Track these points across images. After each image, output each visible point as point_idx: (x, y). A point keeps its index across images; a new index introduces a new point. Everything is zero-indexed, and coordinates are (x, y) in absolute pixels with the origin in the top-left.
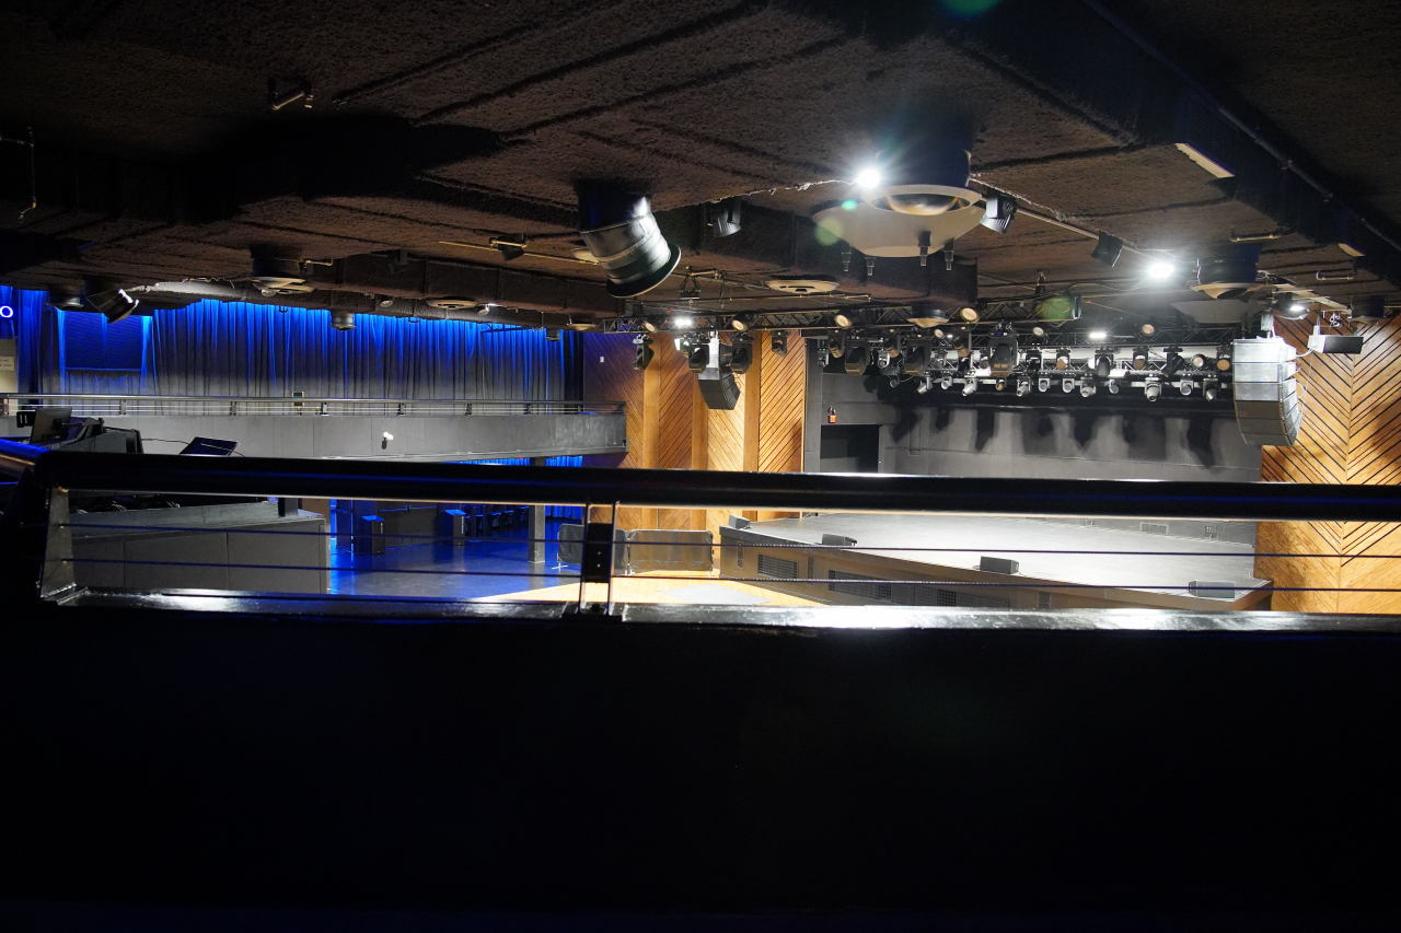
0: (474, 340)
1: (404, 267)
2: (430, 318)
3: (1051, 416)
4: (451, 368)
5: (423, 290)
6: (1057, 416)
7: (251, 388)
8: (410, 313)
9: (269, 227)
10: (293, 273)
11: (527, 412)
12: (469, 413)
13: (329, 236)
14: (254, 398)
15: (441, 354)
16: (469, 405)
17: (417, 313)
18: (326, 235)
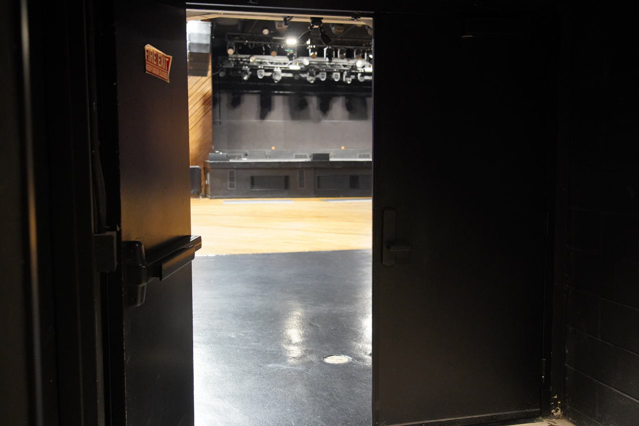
3: (306, 97)
6: (309, 97)
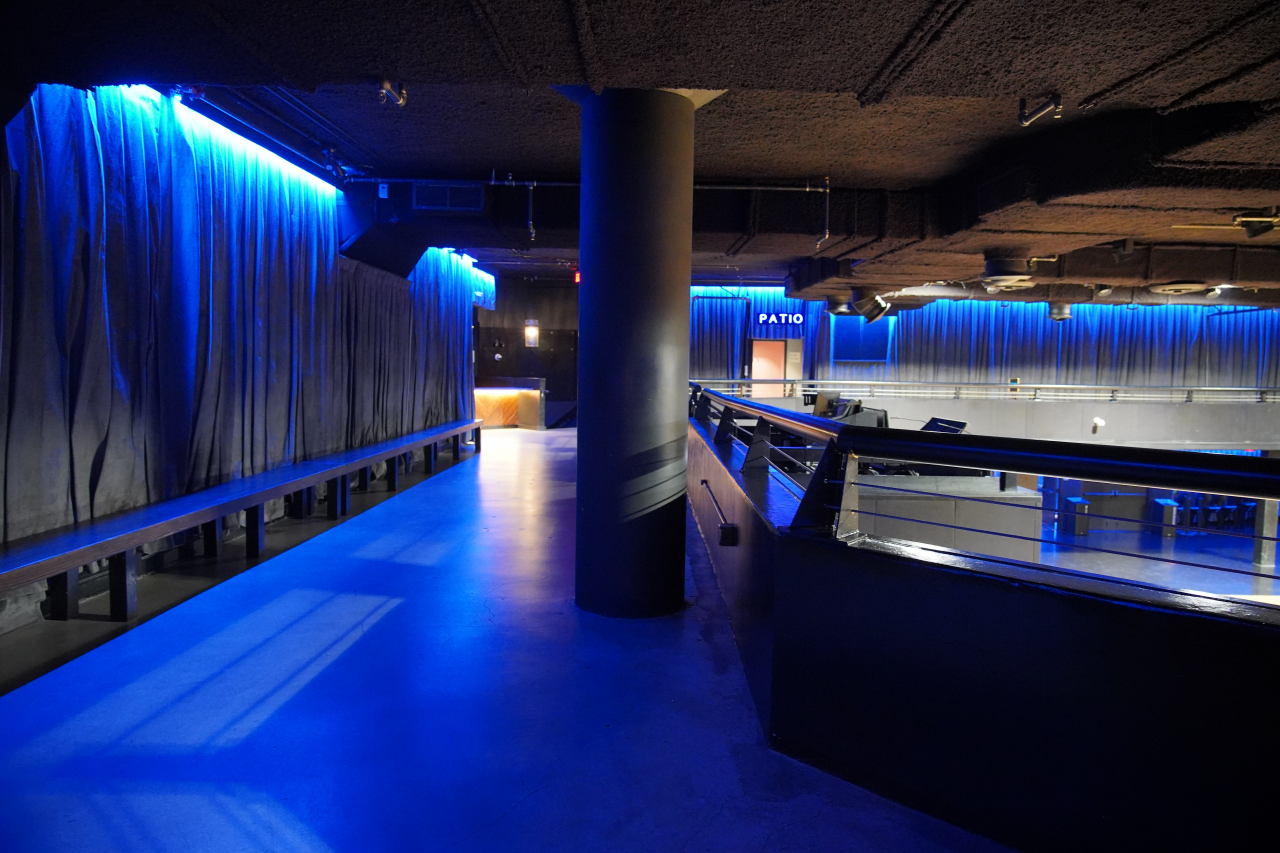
0: (1198, 325)
1: (1129, 255)
2: (1152, 305)
4: (1170, 354)
5: (1146, 277)
7: (973, 375)
8: (1130, 300)
9: (1003, 232)
10: (1019, 270)
11: (1262, 400)
12: (1189, 399)
13: (1058, 233)
14: (975, 384)
15: (1160, 339)
16: (1190, 393)
17: (1136, 300)
18: (1053, 233)
